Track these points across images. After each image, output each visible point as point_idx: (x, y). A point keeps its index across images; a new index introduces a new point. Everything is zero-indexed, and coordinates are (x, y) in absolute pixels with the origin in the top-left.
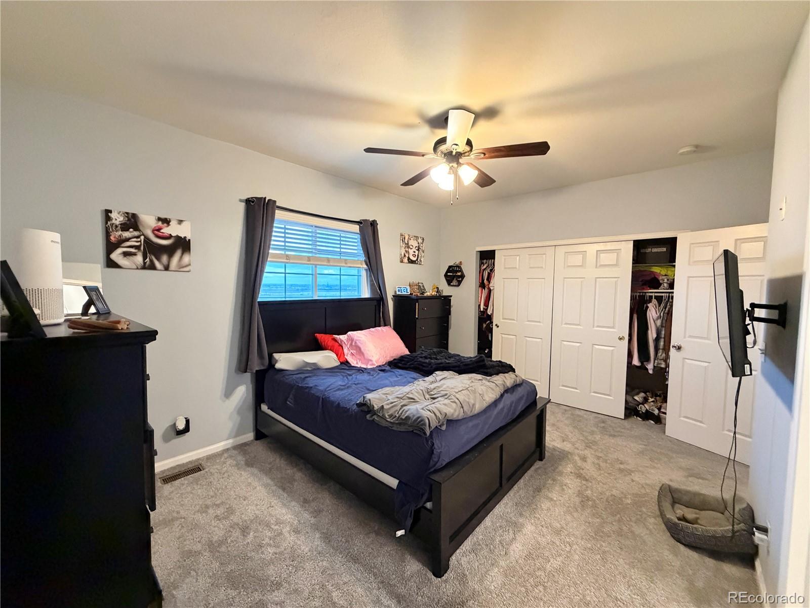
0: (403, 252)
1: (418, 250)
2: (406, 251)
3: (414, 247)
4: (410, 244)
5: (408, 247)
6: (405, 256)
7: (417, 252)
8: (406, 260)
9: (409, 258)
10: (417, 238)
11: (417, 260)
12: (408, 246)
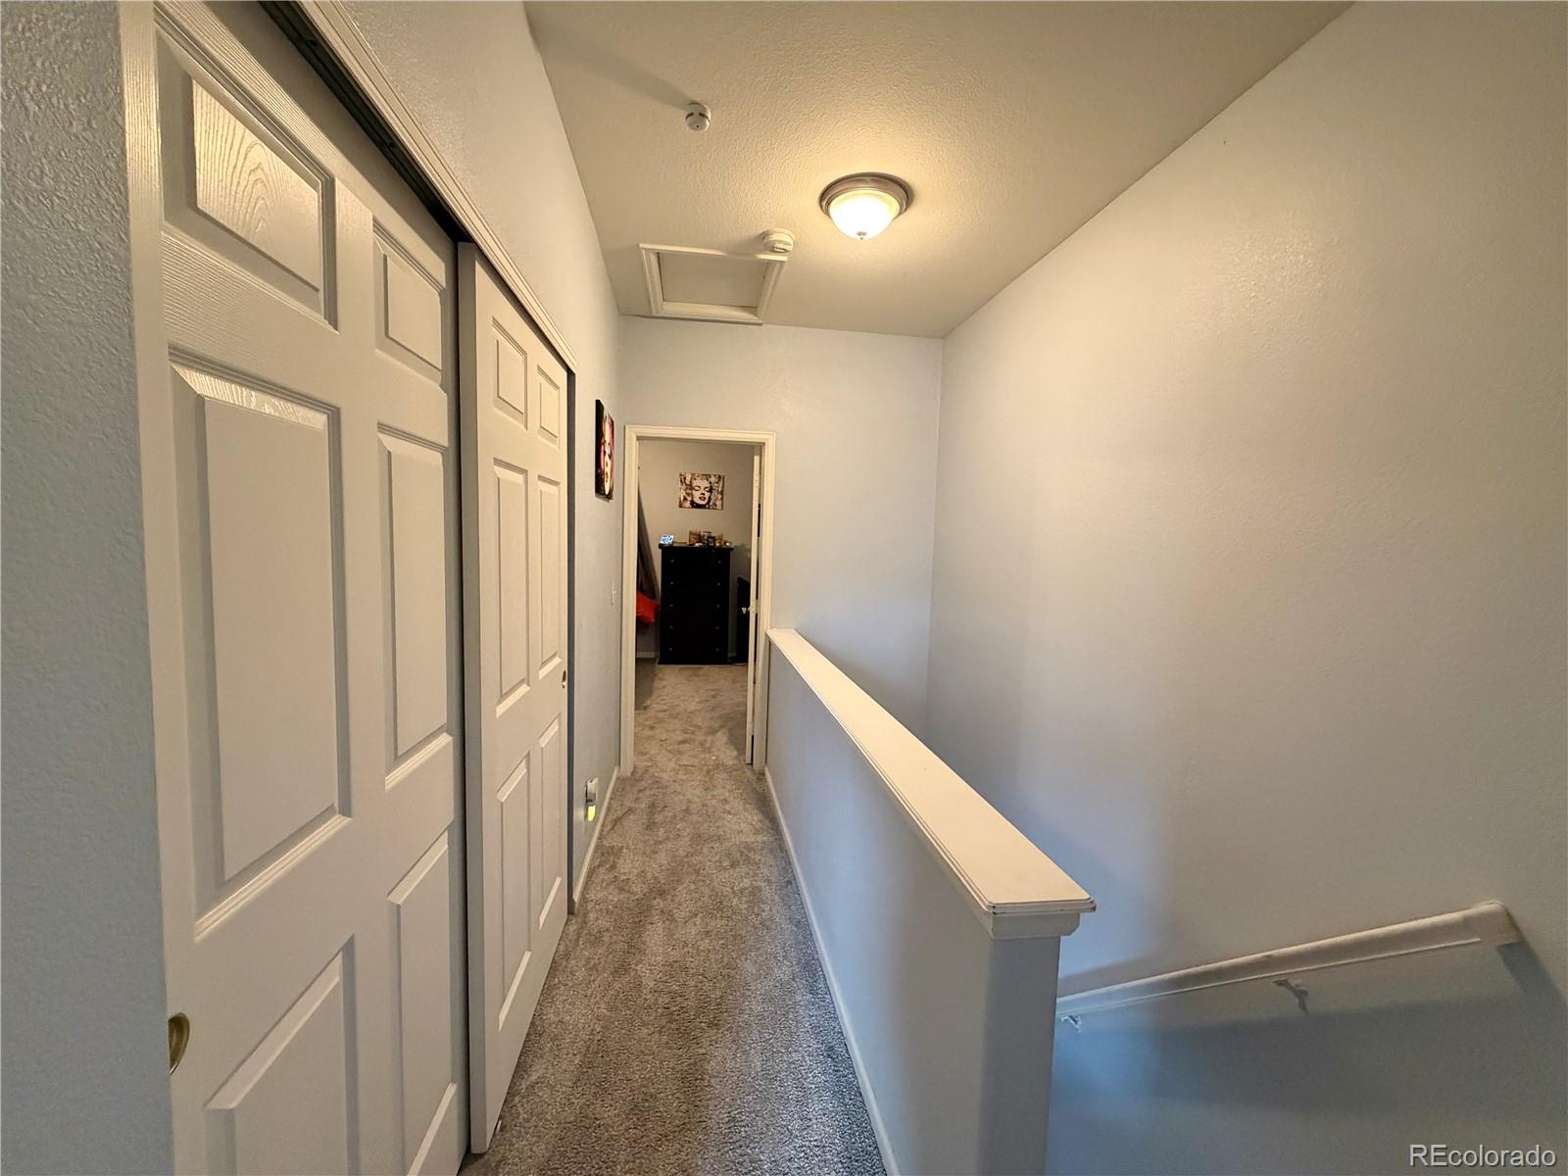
0: (683, 494)
1: (710, 491)
2: (688, 494)
3: (702, 488)
4: (694, 485)
5: (692, 488)
6: (685, 499)
7: (707, 495)
8: (688, 504)
9: (692, 502)
10: (707, 477)
11: (708, 503)
12: (690, 487)
